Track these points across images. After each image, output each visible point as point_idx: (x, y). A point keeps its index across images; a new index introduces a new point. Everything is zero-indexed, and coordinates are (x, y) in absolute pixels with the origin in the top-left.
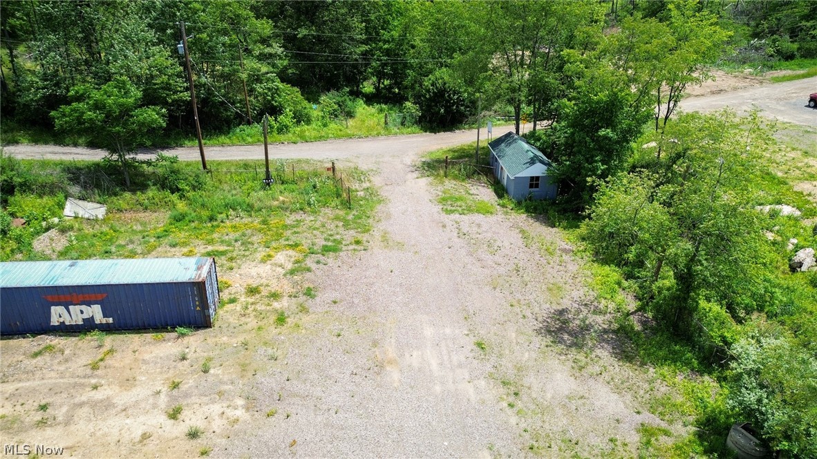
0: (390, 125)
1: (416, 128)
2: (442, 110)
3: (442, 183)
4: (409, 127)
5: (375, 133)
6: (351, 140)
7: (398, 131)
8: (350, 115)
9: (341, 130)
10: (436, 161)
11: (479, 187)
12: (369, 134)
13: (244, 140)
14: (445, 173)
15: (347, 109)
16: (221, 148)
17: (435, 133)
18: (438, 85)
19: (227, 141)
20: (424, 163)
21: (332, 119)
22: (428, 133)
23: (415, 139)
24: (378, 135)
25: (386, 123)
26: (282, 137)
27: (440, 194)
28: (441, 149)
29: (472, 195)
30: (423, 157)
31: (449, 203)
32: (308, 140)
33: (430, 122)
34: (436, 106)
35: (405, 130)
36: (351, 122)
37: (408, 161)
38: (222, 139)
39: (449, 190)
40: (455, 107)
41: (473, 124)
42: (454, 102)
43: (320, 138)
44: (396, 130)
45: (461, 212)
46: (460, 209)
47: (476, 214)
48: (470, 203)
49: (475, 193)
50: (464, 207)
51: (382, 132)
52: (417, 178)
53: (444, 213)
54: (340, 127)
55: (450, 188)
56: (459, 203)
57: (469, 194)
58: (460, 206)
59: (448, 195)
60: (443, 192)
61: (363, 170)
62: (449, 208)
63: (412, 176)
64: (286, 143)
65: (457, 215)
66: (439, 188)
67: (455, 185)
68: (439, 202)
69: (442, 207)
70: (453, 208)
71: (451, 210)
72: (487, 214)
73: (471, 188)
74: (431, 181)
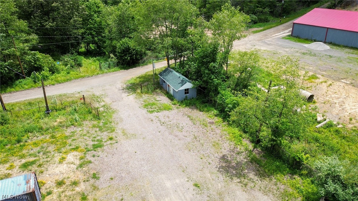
0: (103, 69)
2: (129, 58)
3: (142, 97)
5: (96, 73)
6: (84, 79)
7: (107, 71)
8: (80, 65)
9: (77, 75)
10: (133, 85)
11: (160, 96)
12: (93, 74)
13: (23, 87)
14: (141, 91)
17: (127, 70)
18: (124, 46)
19: (13, 89)
20: (128, 87)
21: (71, 69)
22: (123, 70)
24: (98, 74)
25: (100, 68)
26: (45, 83)
27: (143, 103)
28: (133, 78)
29: (158, 101)
30: (126, 83)
31: (149, 107)
33: (122, 64)
35: (111, 70)
36: (81, 69)
37: (119, 87)
40: (135, 56)
41: (143, 63)
43: (67, 80)
45: (157, 111)
46: (156, 110)
47: (164, 111)
48: (159, 105)
49: (159, 100)
50: (157, 108)
51: (100, 73)
52: (128, 96)
53: (149, 113)
54: (77, 73)
55: (146, 99)
56: (154, 106)
57: (157, 101)
58: (155, 108)
59: (147, 103)
60: (144, 102)
61: (98, 95)
62: (151, 110)
63: (124, 95)
64: (49, 86)
65: (156, 113)
66: (141, 100)
67: (148, 97)
68: (144, 107)
69: (147, 110)
70: (152, 110)
71: (152, 111)
72: (169, 110)
73: (156, 97)
74: (136, 97)
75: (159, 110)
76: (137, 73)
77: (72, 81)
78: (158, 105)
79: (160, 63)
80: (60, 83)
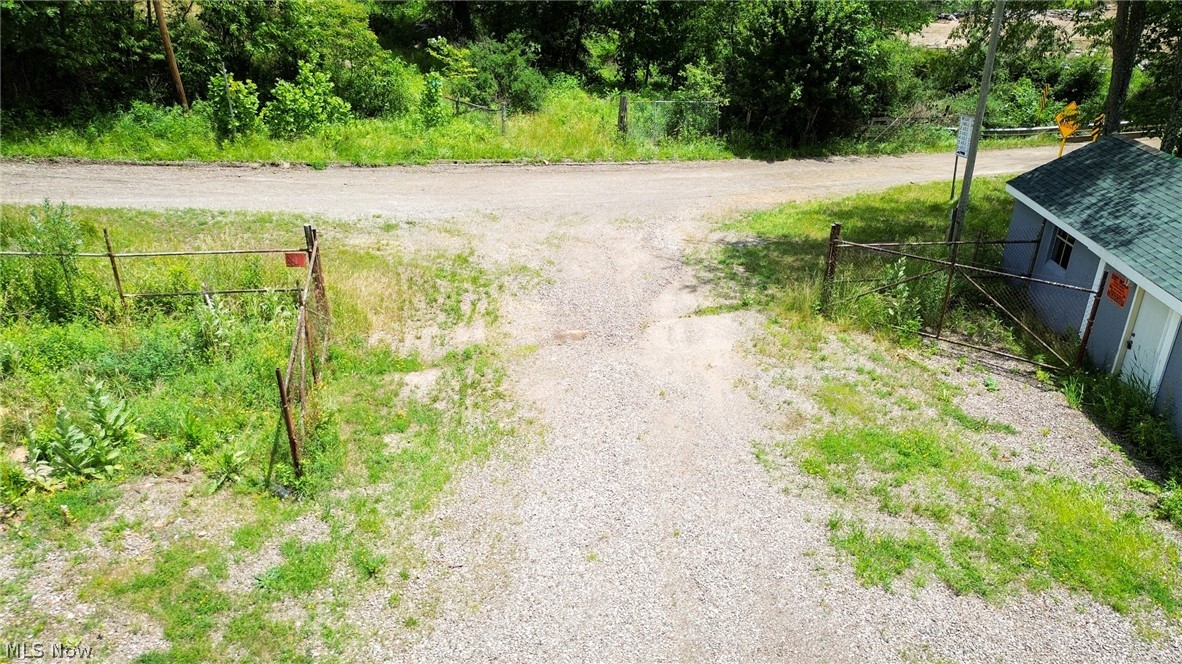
0: (635, 133)
1: (711, 146)
2: (798, 91)
3: (813, 343)
4: (688, 141)
5: (585, 152)
6: (505, 168)
7: (656, 150)
8: (523, 102)
9: (481, 139)
10: (778, 244)
11: (994, 379)
12: (570, 156)
13: (139, 149)
14: (825, 298)
15: (517, 86)
16: (46, 170)
17: (770, 160)
18: (790, 13)
19: (80, 148)
20: (735, 251)
21: (462, 108)
22: (748, 160)
23: (704, 174)
24: (595, 157)
25: (622, 126)
26: (278, 149)
27: (808, 407)
28: (792, 204)
29: (978, 426)
30: (727, 227)
31: (868, 478)
32: (364, 159)
33: (754, 127)
34: (779, 77)
35: (676, 149)
36: (522, 122)
37: (673, 238)
38: (63, 140)
39: (852, 387)
40: (834, 84)
41: (881, 140)
42: (834, 71)
43: (408, 157)
44: (650, 145)
45: (954, 570)
46: (940, 538)
47: (1060, 593)
48: (993, 494)
49: (993, 417)
50: (961, 525)
51: (608, 150)
52: (699, 312)
53: (849, 564)
54: (481, 130)
55: (852, 377)
56: (920, 486)
57: (960, 419)
58: (938, 516)
59: (852, 422)
60: (824, 398)
61: (485, 265)
62: (876, 524)
63: (672, 302)
64: (287, 165)
65: (935, 595)
66: (799, 372)
67: (873, 359)
68: (810, 468)
69: (827, 509)
70: (899, 529)
71: (886, 546)
72: (1133, 602)
73: (955, 380)
74: (760, 332)
75: (984, 566)
76: (829, 183)
77: (429, 167)
78: (975, 480)
79: (997, 153)
80: (358, 165)
